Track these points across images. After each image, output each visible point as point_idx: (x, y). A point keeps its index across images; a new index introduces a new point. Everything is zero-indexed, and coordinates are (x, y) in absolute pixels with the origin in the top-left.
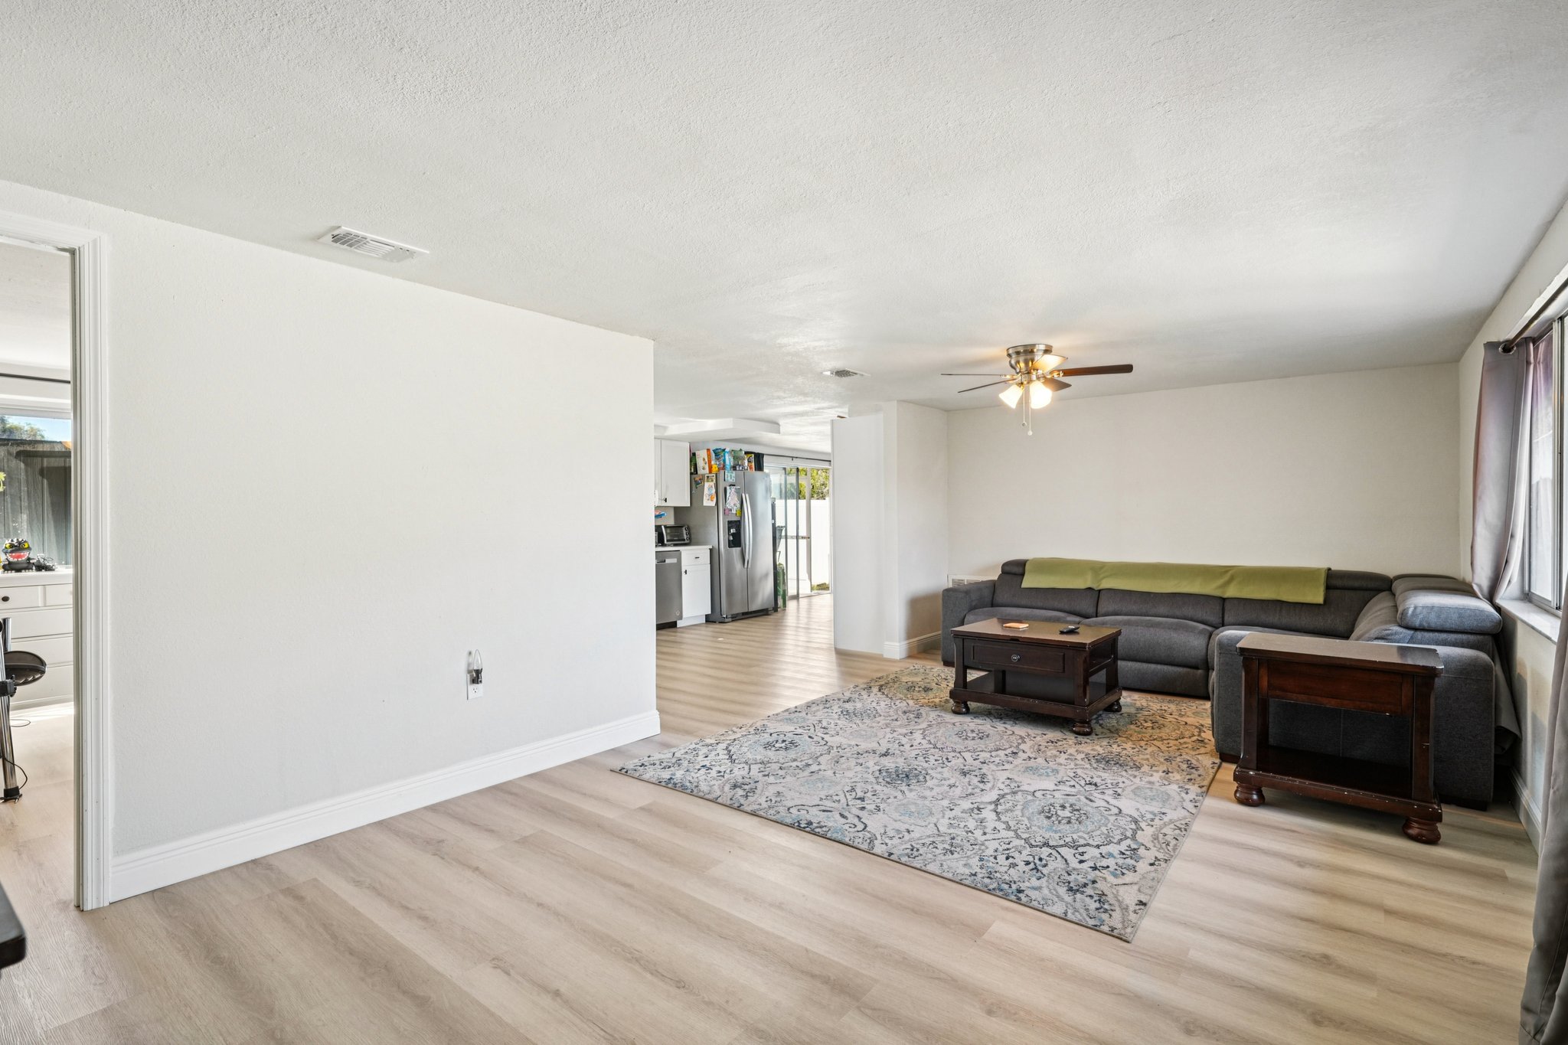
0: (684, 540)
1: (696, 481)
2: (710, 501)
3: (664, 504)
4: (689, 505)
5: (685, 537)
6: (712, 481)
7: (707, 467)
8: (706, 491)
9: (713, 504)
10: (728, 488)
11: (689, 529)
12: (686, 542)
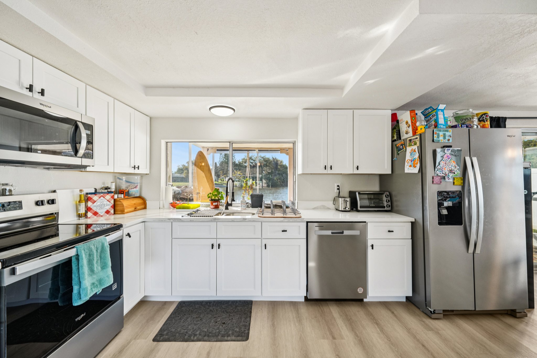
0: (384, 207)
1: (397, 148)
2: (412, 168)
3: (356, 172)
4: (391, 173)
5: (385, 204)
6: (415, 144)
7: (410, 130)
8: (408, 157)
9: (416, 170)
10: (439, 150)
11: (390, 195)
12: (386, 209)
